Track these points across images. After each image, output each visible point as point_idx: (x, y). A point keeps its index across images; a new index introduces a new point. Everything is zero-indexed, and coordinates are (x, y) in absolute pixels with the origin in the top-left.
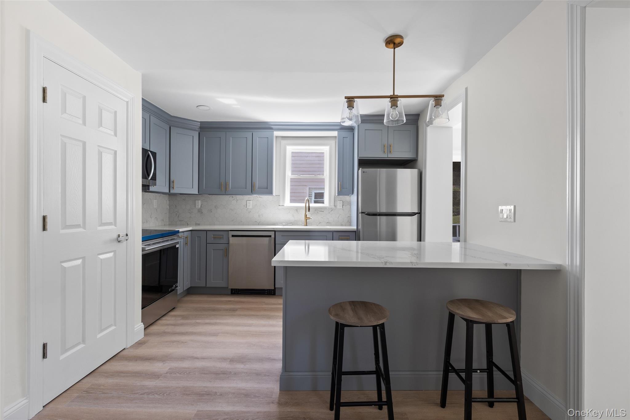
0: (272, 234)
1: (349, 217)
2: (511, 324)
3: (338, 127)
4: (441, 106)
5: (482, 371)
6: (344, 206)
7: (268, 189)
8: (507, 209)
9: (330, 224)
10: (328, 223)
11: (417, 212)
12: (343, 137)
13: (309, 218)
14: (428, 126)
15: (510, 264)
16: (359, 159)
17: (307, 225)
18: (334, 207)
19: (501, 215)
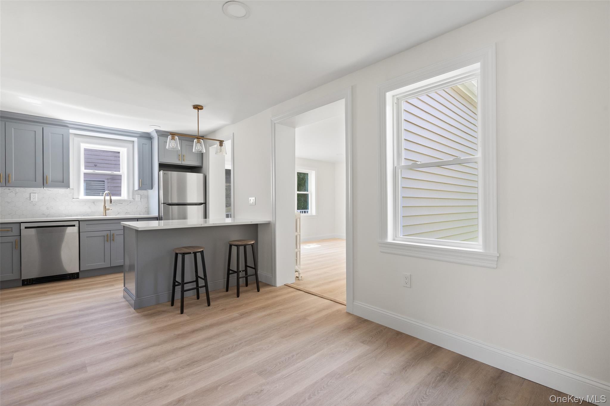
0: (76, 223)
1: (146, 207)
2: (253, 244)
3: (138, 135)
4: (222, 146)
5: (243, 271)
6: (142, 199)
7: (64, 183)
8: (252, 200)
9: (129, 214)
10: (127, 213)
11: (203, 202)
12: (143, 144)
13: (109, 209)
14: (210, 147)
15: (253, 222)
16: (159, 163)
17: (107, 215)
18: (133, 200)
19: (250, 202)
